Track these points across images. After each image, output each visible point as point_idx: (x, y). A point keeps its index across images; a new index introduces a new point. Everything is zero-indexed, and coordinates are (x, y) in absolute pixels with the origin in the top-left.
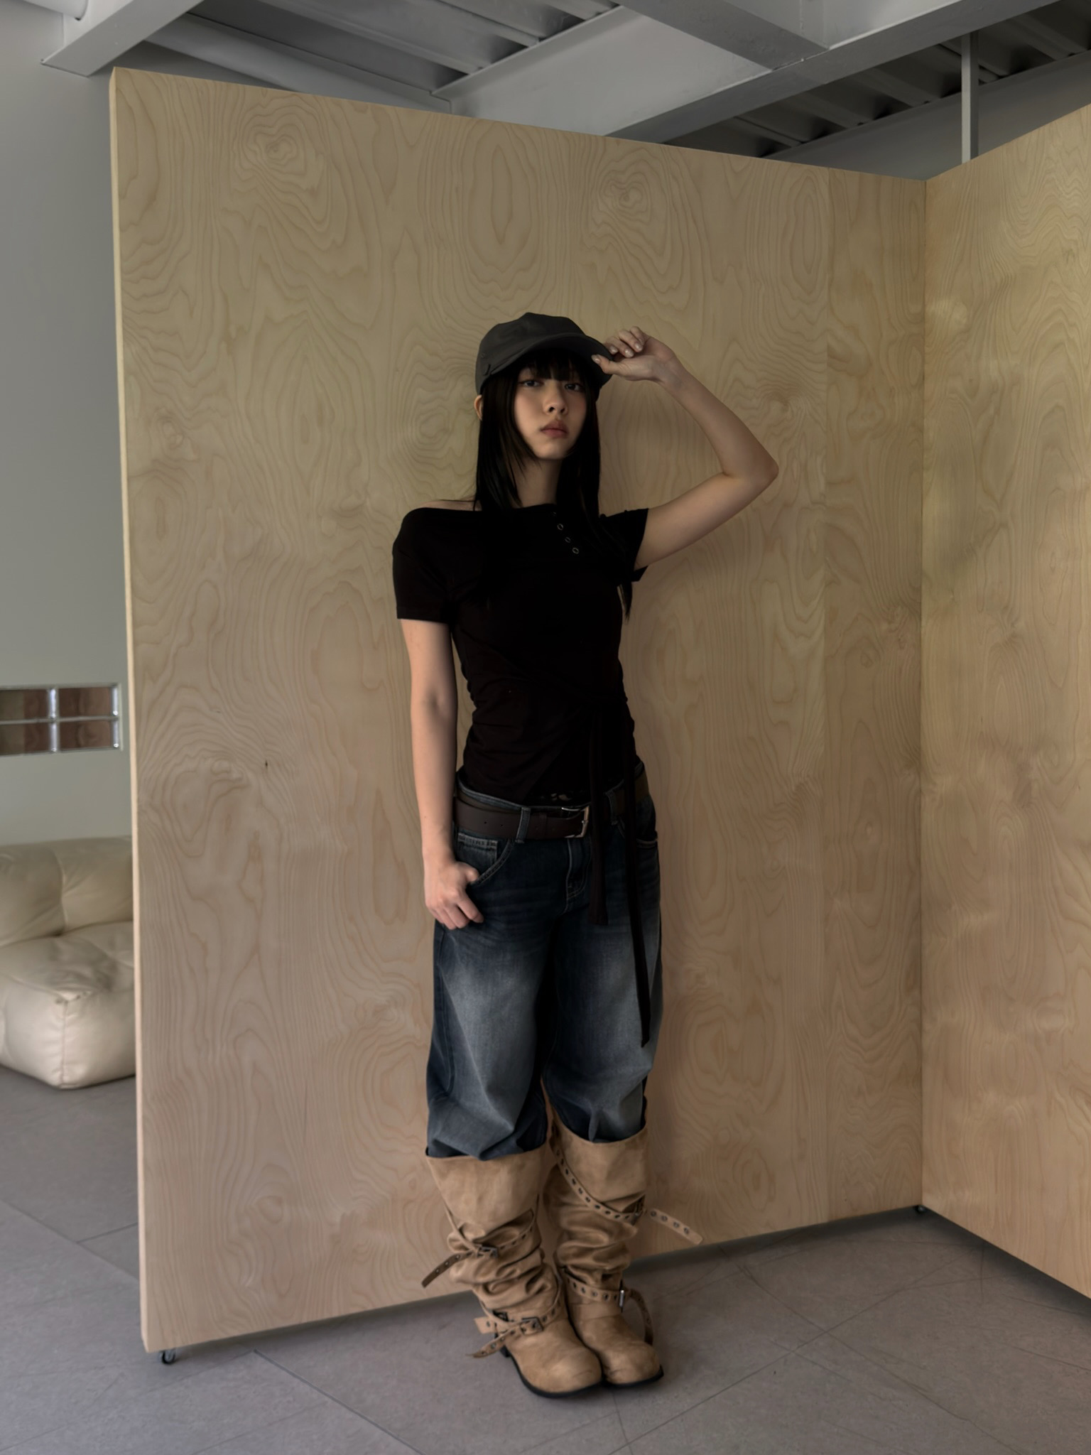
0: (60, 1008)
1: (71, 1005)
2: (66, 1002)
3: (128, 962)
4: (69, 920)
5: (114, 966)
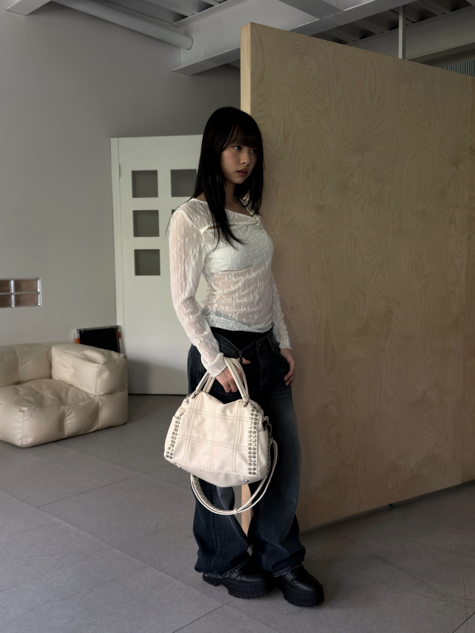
0: (21, 414)
1: (26, 412)
2: (24, 411)
3: (48, 395)
4: (22, 378)
5: (42, 397)
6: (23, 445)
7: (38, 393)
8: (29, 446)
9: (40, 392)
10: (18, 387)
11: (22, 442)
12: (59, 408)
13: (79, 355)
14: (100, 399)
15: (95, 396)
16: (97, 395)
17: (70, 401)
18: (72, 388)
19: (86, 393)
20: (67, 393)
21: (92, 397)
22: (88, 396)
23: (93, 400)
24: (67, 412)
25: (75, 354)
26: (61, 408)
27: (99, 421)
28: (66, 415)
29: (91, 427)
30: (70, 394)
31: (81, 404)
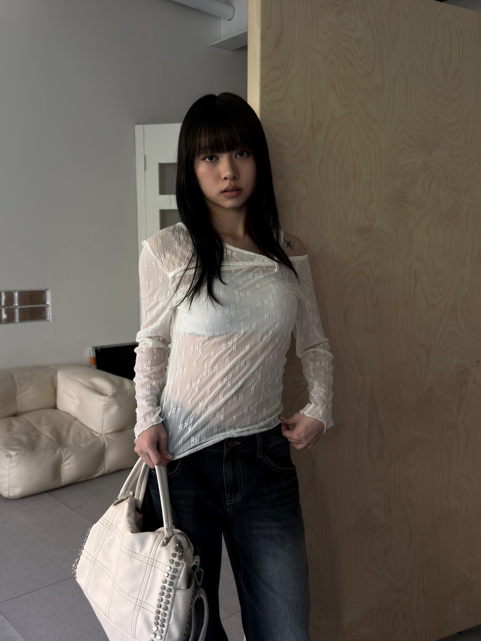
0: (8, 459)
1: (13, 458)
2: (11, 456)
3: (46, 432)
4: (20, 408)
5: (39, 435)
6: (10, 497)
7: (35, 429)
8: (17, 497)
9: (37, 427)
10: (14, 420)
11: (9, 493)
12: (56, 451)
13: (86, 383)
14: (106, 438)
15: (101, 435)
16: (103, 433)
17: (70, 442)
18: (77, 422)
19: (91, 430)
20: (68, 431)
21: (98, 435)
22: (92, 435)
23: (98, 440)
24: (65, 456)
25: (82, 381)
26: (58, 451)
27: (104, 465)
28: (63, 460)
29: (95, 471)
30: (72, 431)
31: (83, 445)
